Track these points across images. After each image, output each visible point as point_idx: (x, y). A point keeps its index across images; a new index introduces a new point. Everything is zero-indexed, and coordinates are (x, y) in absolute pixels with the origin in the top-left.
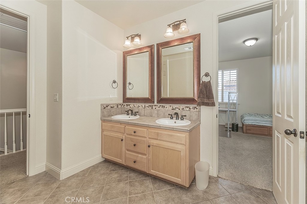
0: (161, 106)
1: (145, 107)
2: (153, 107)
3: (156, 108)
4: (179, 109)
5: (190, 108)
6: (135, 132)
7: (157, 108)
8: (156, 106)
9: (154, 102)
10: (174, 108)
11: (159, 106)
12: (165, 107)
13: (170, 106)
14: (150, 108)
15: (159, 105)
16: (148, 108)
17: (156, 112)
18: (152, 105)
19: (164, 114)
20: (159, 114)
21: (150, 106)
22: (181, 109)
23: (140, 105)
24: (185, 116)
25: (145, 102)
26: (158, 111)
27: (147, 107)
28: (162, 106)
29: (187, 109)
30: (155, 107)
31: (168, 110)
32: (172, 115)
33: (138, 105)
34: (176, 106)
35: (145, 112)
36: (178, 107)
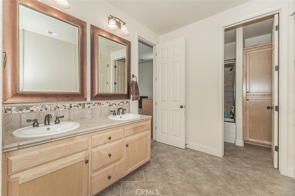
0: (96, 103)
1: (71, 107)
2: (84, 106)
3: (89, 107)
4: (116, 105)
5: (124, 103)
6: (110, 138)
7: (91, 107)
8: (90, 104)
9: (85, 100)
10: (111, 104)
11: (94, 104)
12: (102, 104)
13: (107, 103)
14: (81, 107)
15: (94, 102)
16: (76, 108)
17: (89, 111)
18: (84, 104)
19: (101, 112)
20: (94, 114)
21: (80, 104)
22: (117, 104)
23: (59, 106)
24: (126, 110)
25: (71, 100)
26: (92, 109)
27: (75, 106)
28: (98, 103)
29: (122, 104)
30: (88, 105)
31: (105, 107)
32: (114, 111)
33: (55, 105)
34: (113, 102)
35: (71, 114)
36: (114, 102)
